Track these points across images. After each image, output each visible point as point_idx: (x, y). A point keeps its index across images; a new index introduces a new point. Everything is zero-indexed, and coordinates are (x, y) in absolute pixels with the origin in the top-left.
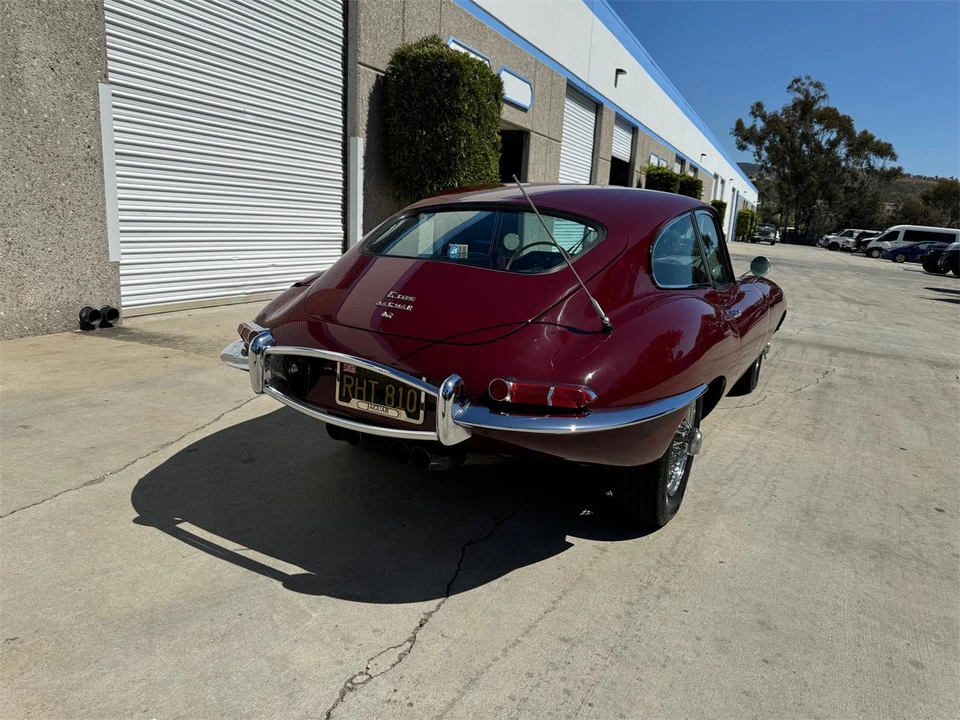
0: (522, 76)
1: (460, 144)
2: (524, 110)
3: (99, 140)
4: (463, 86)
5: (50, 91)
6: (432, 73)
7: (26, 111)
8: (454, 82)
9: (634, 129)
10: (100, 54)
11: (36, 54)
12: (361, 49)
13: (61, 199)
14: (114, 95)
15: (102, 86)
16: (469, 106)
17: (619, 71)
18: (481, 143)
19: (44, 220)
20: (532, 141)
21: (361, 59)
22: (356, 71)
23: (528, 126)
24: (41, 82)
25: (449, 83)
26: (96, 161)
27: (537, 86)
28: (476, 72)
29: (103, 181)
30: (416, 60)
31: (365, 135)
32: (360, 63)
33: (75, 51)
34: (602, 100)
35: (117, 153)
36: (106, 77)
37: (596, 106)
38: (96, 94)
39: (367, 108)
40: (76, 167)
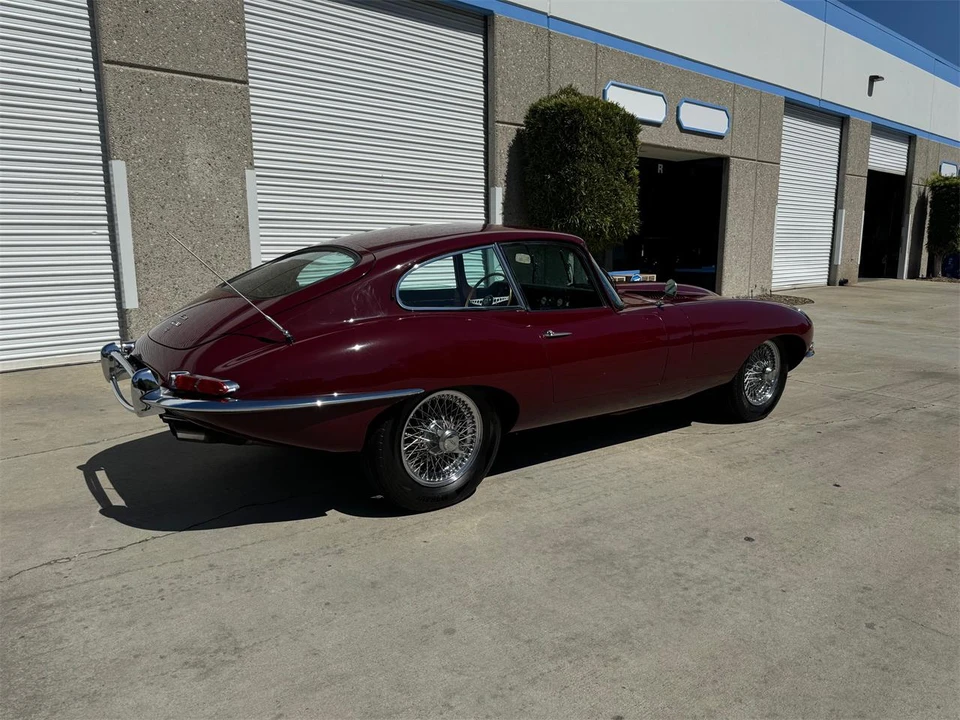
0: (714, 104)
1: (580, 183)
2: (720, 137)
3: (246, 211)
4: (583, 129)
5: (208, 180)
6: (556, 123)
7: (189, 196)
8: (574, 127)
9: (909, 138)
10: (247, 148)
11: (197, 156)
12: (499, 109)
13: (216, 256)
14: (258, 176)
15: (248, 172)
16: (589, 147)
17: (873, 79)
18: (608, 180)
19: (202, 271)
20: (732, 166)
21: (498, 118)
22: (494, 128)
23: (727, 153)
24: (201, 175)
25: (571, 128)
26: (244, 227)
27: (737, 111)
28: (599, 115)
29: (249, 241)
30: (543, 112)
31: (504, 184)
32: (498, 122)
33: (226, 149)
34: (847, 112)
35: (260, 219)
36: (251, 164)
37: (840, 119)
38: (244, 178)
39: (507, 160)
40: (227, 232)
